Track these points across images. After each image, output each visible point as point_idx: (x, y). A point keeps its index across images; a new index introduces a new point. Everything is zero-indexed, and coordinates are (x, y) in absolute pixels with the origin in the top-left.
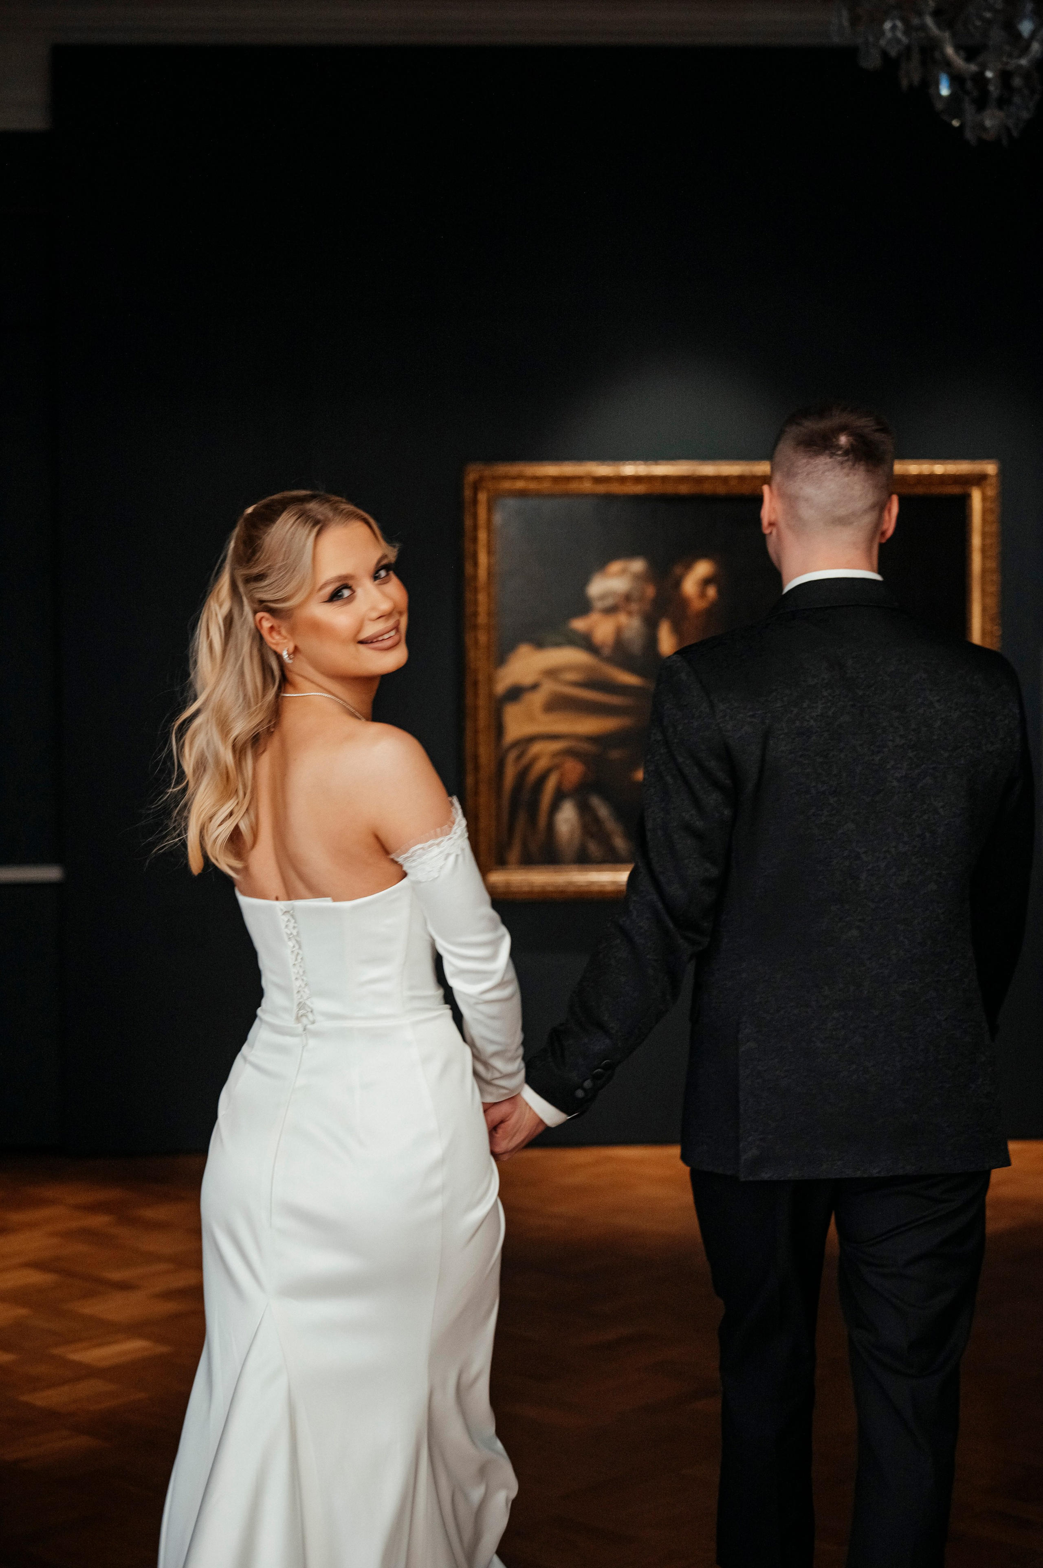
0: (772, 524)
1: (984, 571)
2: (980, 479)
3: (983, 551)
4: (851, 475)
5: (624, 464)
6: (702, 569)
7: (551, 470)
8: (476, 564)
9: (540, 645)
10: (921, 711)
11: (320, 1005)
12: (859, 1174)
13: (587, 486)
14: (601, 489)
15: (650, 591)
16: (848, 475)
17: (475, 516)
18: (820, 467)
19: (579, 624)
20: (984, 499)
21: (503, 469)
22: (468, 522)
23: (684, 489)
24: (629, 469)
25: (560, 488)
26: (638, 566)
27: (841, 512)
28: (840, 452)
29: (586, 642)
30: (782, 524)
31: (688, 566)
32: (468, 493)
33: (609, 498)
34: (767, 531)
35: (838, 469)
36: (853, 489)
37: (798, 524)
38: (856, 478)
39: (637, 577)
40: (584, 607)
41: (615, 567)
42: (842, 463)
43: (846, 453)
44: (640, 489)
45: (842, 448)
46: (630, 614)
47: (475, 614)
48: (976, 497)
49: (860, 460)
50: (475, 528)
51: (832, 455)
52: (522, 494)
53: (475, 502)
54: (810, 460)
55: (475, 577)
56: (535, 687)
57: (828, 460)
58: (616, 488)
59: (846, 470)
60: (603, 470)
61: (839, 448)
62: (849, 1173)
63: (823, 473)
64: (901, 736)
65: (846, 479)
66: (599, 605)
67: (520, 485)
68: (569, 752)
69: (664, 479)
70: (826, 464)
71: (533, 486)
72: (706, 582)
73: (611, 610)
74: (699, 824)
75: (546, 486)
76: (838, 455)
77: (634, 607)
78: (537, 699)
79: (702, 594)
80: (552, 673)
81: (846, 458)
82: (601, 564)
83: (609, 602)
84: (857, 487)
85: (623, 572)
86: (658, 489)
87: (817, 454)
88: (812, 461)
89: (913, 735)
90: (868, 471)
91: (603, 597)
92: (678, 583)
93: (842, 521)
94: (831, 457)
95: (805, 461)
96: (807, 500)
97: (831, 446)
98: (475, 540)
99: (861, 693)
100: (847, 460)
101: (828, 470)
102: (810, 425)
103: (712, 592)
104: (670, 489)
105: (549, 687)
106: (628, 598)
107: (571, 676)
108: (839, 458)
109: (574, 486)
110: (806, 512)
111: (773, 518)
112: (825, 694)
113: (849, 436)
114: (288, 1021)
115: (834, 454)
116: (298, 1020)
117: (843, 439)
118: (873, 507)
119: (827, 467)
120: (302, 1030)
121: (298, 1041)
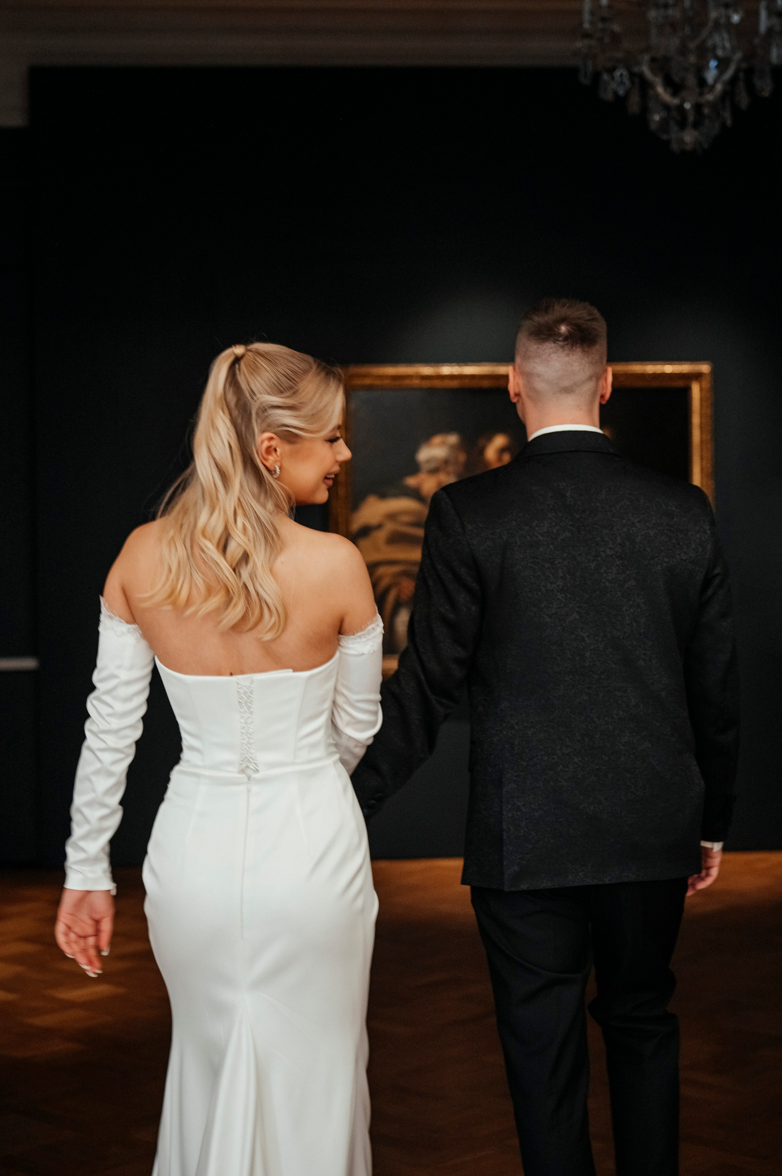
0: (518, 395)
1: (702, 441)
2: (697, 376)
3: (701, 427)
4: (571, 356)
5: (441, 366)
6: (499, 441)
7: (391, 370)
9: (383, 496)
10: (625, 530)
11: (263, 757)
12: (595, 882)
13: (416, 382)
14: (426, 384)
15: (462, 457)
16: (568, 355)
18: (547, 351)
19: (411, 481)
20: (701, 390)
21: (355, 369)
23: (486, 384)
24: (446, 370)
25: (397, 383)
26: (453, 439)
28: (561, 339)
29: (416, 494)
30: (523, 394)
31: (489, 439)
33: (432, 391)
34: (514, 400)
35: (561, 350)
36: (572, 366)
37: (536, 396)
38: (574, 357)
39: (453, 447)
40: (414, 468)
41: (437, 440)
42: (562, 347)
43: (566, 339)
44: (455, 384)
45: (563, 336)
46: (448, 474)
48: (696, 390)
49: (577, 343)
51: (555, 341)
52: (370, 388)
54: (539, 346)
56: (379, 526)
57: (553, 345)
58: (438, 384)
59: (566, 352)
60: (427, 370)
61: (560, 335)
62: (590, 881)
63: (550, 355)
64: (611, 549)
65: (567, 359)
66: (425, 467)
67: (367, 381)
68: (405, 574)
69: (472, 377)
70: (551, 348)
71: (377, 382)
72: (502, 450)
73: (434, 471)
74: (451, 616)
75: (387, 382)
76: (560, 341)
77: (451, 468)
78: (381, 535)
79: (500, 459)
80: (392, 516)
81: (566, 343)
82: (426, 437)
83: (433, 465)
84: (576, 364)
85: (443, 443)
86: (467, 383)
87: (544, 340)
89: (619, 548)
90: (583, 351)
91: (428, 461)
92: (482, 451)
94: (554, 343)
95: (535, 347)
96: (539, 376)
97: (555, 334)
99: (578, 516)
100: (567, 344)
101: (554, 353)
102: (539, 319)
103: (507, 456)
104: (475, 384)
105: (390, 527)
106: (446, 462)
107: (405, 519)
108: (561, 343)
109: (407, 382)
110: (539, 384)
111: (517, 390)
112: (550, 516)
113: (567, 325)
114: (232, 773)
115: (557, 340)
116: (242, 771)
117: (563, 329)
118: (590, 378)
119: (551, 350)
120: (245, 779)
121: (243, 788)
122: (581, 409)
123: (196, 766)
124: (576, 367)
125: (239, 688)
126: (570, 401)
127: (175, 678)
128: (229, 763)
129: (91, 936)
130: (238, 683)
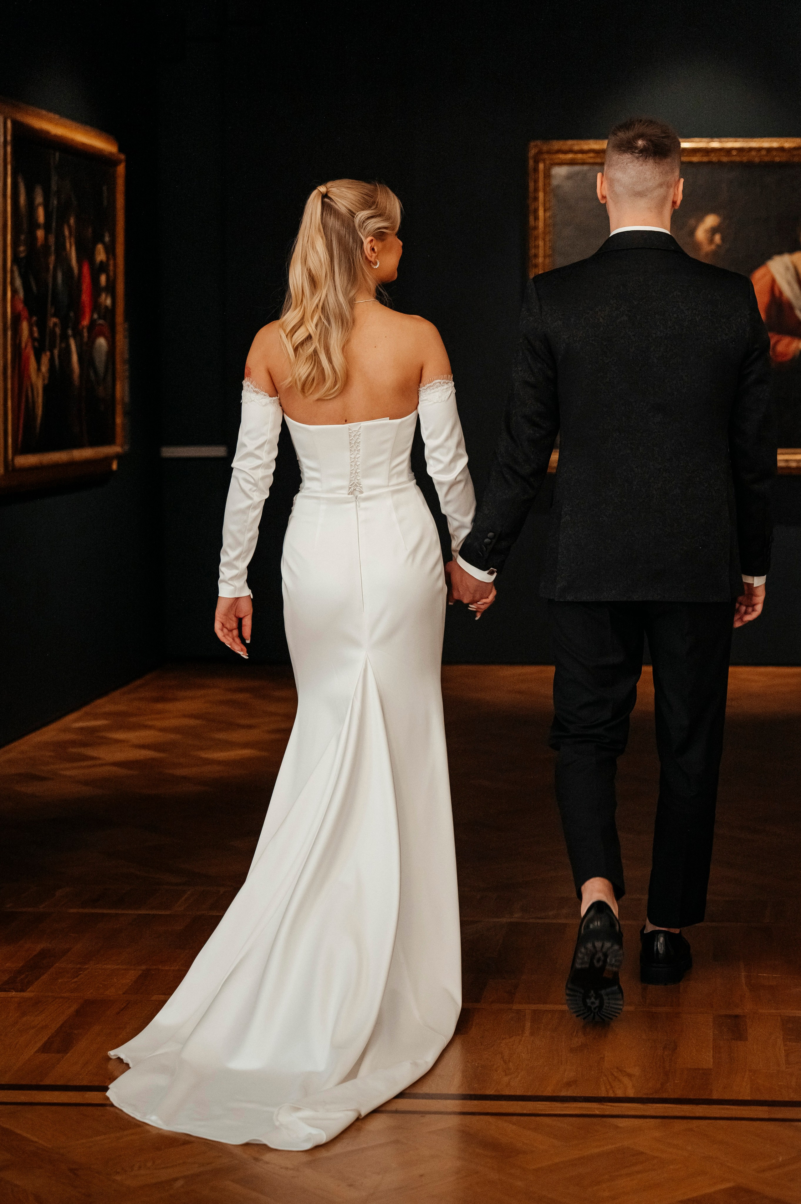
4: (644, 165)
6: (710, 221)
7: (594, 145)
8: (536, 218)
11: (366, 482)
16: (642, 165)
17: (536, 181)
18: (625, 160)
21: (557, 145)
22: (531, 185)
23: (696, 159)
27: (639, 188)
28: (637, 151)
30: (608, 197)
31: (700, 219)
32: (531, 163)
35: (636, 161)
36: (645, 174)
37: (616, 197)
38: (647, 167)
42: (638, 158)
43: (641, 151)
45: (639, 149)
47: (536, 256)
49: (651, 155)
50: (536, 190)
51: (632, 153)
52: (572, 164)
53: (536, 170)
55: (536, 228)
57: (630, 156)
59: (640, 162)
61: (636, 148)
63: (627, 164)
65: (641, 168)
67: (570, 157)
70: (628, 158)
71: (579, 157)
72: (714, 231)
75: (590, 157)
76: (635, 153)
79: (711, 241)
81: (641, 155)
84: (648, 173)
87: (625, 152)
88: (621, 157)
90: (654, 162)
92: (692, 232)
93: (640, 194)
96: (619, 181)
97: (633, 148)
98: (536, 199)
101: (630, 162)
102: (622, 135)
103: (717, 238)
108: (637, 155)
110: (619, 189)
111: (604, 194)
113: (643, 140)
114: (343, 494)
115: (633, 152)
116: (351, 493)
117: (640, 143)
118: (661, 185)
119: (629, 160)
120: (354, 499)
121: (353, 505)
122: (651, 211)
123: (316, 492)
124: (648, 175)
125: (350, 433)
126: (642, 203)
127: (300, 427)
128: (341, 488)
129: (235, 629)
130: (349, 429)
